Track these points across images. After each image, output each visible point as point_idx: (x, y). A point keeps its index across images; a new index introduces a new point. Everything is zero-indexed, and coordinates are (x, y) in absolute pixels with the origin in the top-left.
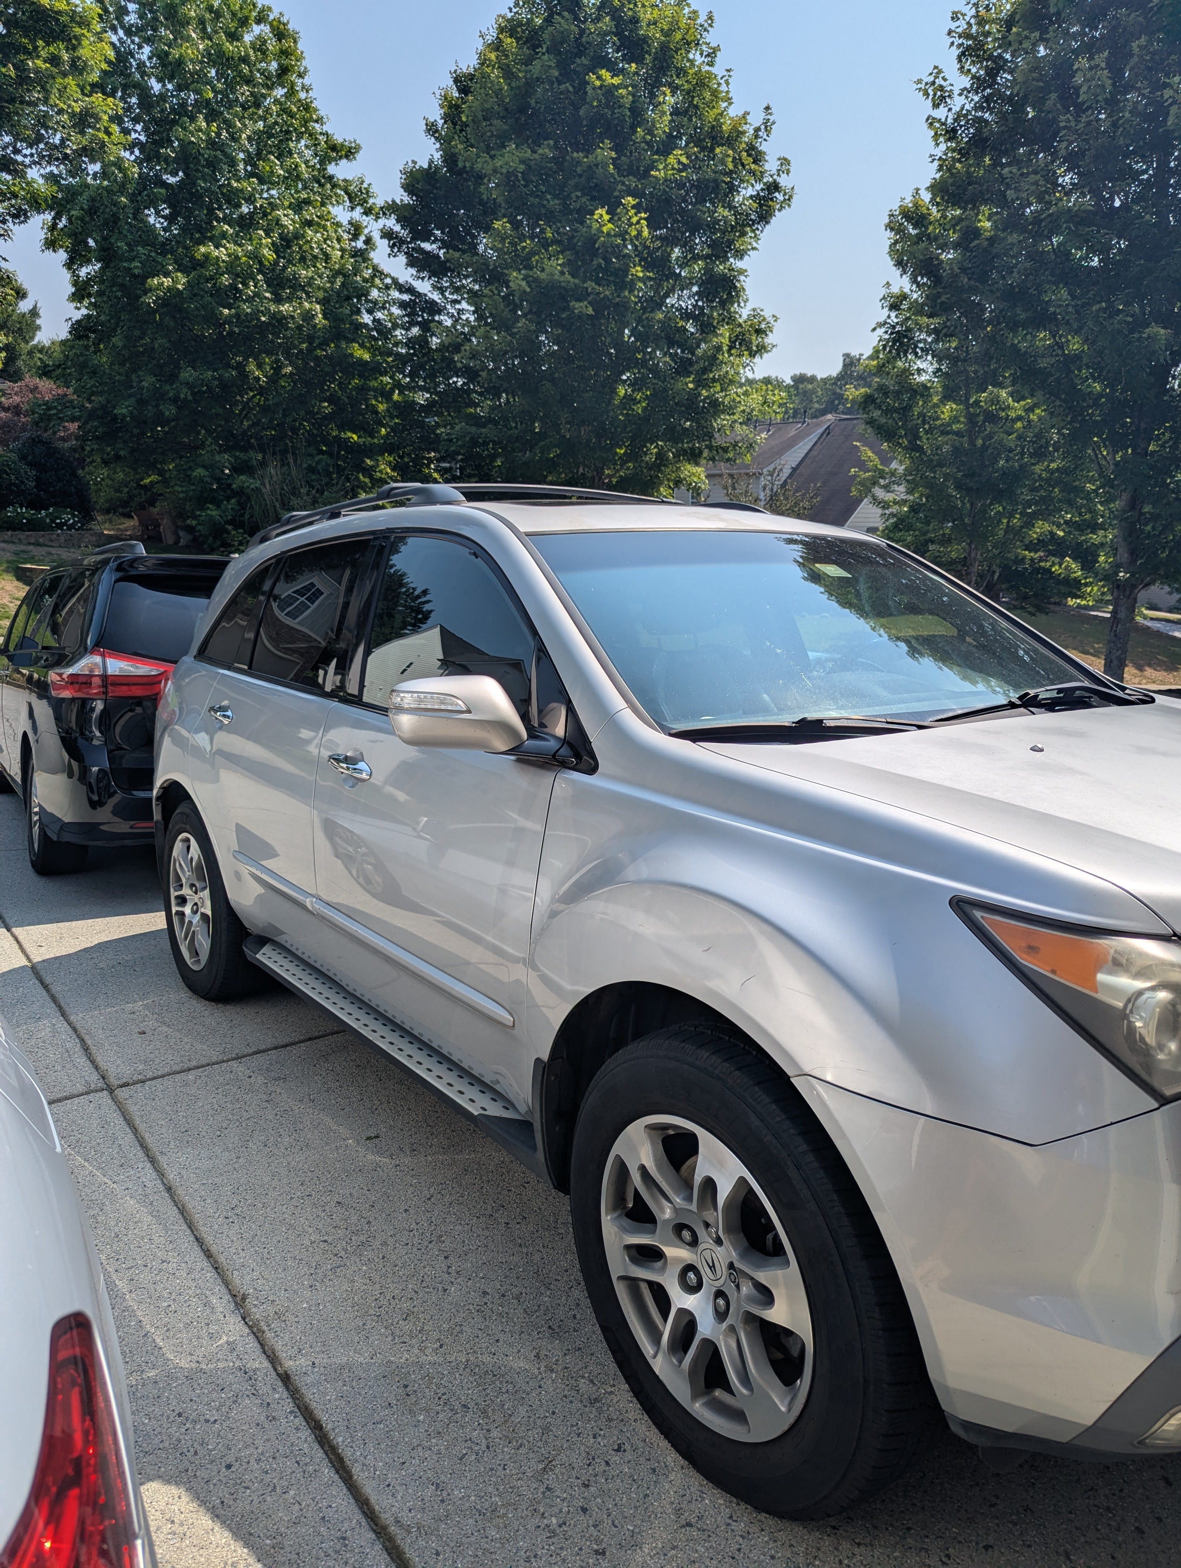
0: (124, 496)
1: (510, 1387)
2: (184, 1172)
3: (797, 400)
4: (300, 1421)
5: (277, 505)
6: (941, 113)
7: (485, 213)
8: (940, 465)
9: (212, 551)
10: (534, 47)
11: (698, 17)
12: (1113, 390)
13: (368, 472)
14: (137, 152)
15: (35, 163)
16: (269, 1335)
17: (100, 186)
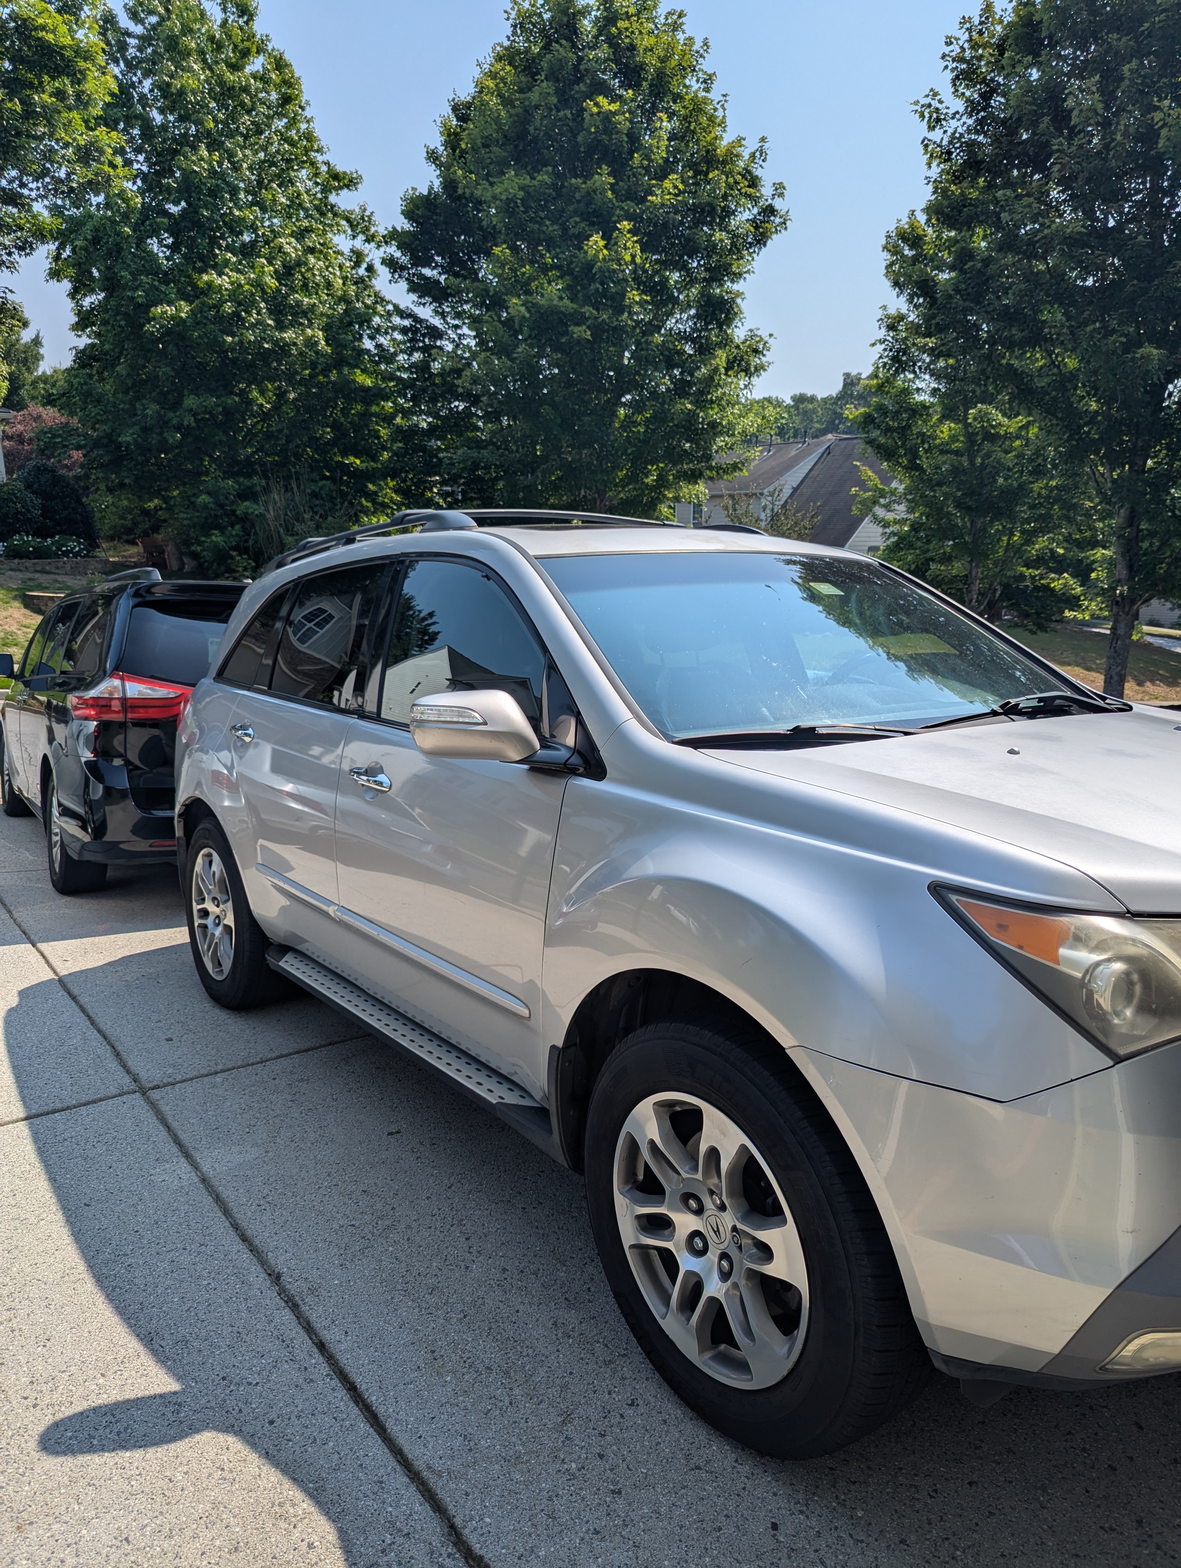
0: (129, 523)
1: (530, 1351)
2: (216, 1165)
3: (797, 419)
4: (336, 1383)
5: (281, 530)
6: (936, 135)
7: (485, 238)
8: (940, 484)
9: (217, 577)
10: (533, 75)
11: (694, 43)
12: (1109, 409)
13: (372, 497)
14: (139, 183)
15: (40, 196)
16: (303, 1308)
17: (104, 217)
